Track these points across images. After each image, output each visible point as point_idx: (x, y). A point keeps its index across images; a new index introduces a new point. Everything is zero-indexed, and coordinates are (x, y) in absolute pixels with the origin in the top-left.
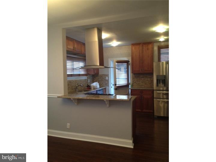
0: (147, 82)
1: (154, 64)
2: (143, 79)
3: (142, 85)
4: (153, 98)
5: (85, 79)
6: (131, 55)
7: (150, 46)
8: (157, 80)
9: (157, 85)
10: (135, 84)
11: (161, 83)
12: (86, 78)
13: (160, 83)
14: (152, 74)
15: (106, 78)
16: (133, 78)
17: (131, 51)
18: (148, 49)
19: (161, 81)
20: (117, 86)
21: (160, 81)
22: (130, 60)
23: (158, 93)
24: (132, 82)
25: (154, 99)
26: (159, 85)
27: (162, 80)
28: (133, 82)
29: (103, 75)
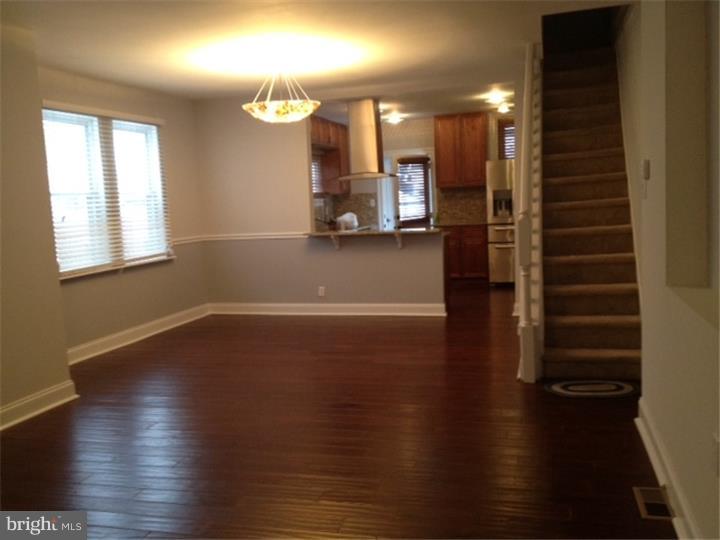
0: (474, 208)
1: (489, 165)
2: (463, 202)
3: (462, 216)
4: (486, 242)
5: (320, 207)
6: (433, 144)
7: (479, 121)
8: (495, 201)
9: (495, 214)
10: (444, 214)
11: (503, 208)
12: (322, 204)
13: (501, 208)
14: (483, 188)
15: (368, 202)
16: (439, 202)
17: (433, 132)
18: (473, 128)
19: (503, 203)
20: (401, 219)
21: (501, 203)
22: (432, 156)
23: (497, 231)
24: (436, 211)
25: (490, 246)
26: (500, 213)
27: (506, 203)
28: (439, 210)
29: (362, 194)
